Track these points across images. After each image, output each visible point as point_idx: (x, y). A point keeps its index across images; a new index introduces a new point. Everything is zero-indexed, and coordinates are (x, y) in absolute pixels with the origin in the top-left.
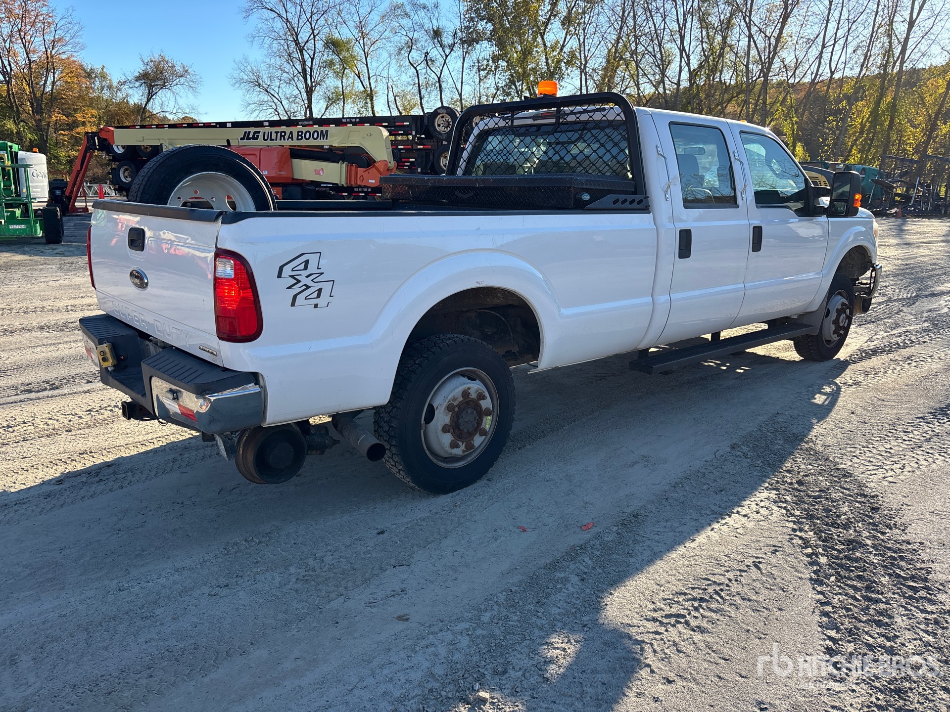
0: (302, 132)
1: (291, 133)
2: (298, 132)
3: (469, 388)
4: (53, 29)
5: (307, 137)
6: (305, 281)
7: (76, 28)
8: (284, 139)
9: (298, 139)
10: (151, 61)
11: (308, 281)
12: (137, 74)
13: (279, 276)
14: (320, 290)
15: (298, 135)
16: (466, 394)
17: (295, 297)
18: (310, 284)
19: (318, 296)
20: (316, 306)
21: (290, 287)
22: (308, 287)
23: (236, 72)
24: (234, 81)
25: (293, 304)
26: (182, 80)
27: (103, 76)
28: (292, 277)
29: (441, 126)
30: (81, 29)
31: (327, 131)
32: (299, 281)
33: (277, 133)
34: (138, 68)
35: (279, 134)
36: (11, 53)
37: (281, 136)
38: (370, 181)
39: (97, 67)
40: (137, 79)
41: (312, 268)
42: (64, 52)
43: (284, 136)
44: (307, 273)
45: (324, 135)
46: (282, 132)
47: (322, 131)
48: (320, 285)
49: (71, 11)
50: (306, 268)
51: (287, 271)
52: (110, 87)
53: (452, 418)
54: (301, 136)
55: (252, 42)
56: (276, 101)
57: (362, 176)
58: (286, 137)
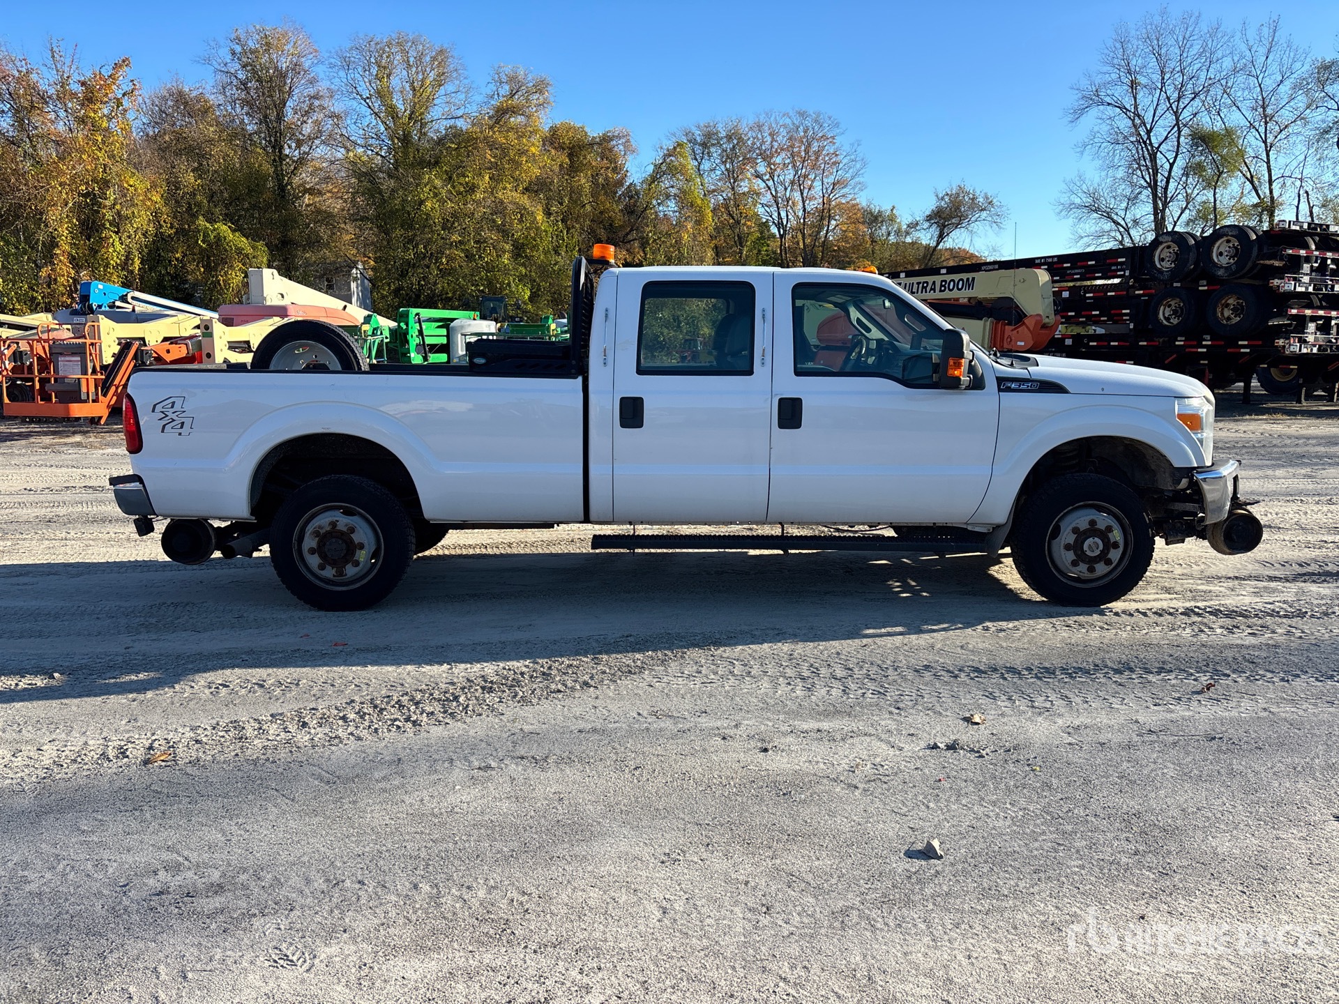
0: (945, 281)
1: (934, 283)
2: (942, 281)
3: (338, 521)
4: (835, 170)
5: (951, 287)
6: (171, 416)
7: (858, 166)
8: (926, 292)
9: (941, 291)
10: (947, 194)
11: (174, 416)
12: (928, 213)
13: (153, 411)
14: (183, 424)
15: (941, 286)
16: (334, 524)
17: (164, 426)
18: (175, 418)
19: (182, 427)
20: (180, 434)
21: (160, 419)
22: (173, 420)
23: (1064, 195)
24: (1061, 207)
25: (163, 431)
26: (984, 214)
27: (892, 219)
28: (162, 412)
29: (1164, 260)
30: (864, 165)
31: (973, 279)
32: (167, 416)
33: (919, 284)
34: (930, 205)
35: (921, 285)
36: (790, 202)
37: (923, 287)
38: (1019, 343)
39: (886, 207)
40: (929, 218)
41: (177, 407)
42: (842, 197)
43: (926, 288)
44: (173, 410)
45: (970, 284)
46: (924, 283)
47: (968, 279)
48: (183, 420)
49: (856, 145)
50: (172, 407)
51: (159, 408)
52: (898, 232)
53: (319, 543)
54: (944, 286)
55: (1082, 153)
56: (1122, 230)
57: (1009, 336)
58: (928, 289)
